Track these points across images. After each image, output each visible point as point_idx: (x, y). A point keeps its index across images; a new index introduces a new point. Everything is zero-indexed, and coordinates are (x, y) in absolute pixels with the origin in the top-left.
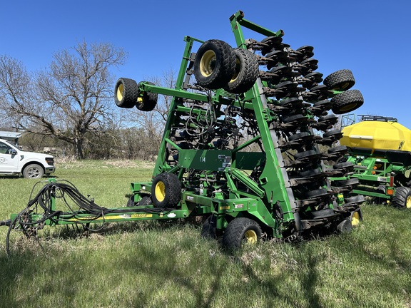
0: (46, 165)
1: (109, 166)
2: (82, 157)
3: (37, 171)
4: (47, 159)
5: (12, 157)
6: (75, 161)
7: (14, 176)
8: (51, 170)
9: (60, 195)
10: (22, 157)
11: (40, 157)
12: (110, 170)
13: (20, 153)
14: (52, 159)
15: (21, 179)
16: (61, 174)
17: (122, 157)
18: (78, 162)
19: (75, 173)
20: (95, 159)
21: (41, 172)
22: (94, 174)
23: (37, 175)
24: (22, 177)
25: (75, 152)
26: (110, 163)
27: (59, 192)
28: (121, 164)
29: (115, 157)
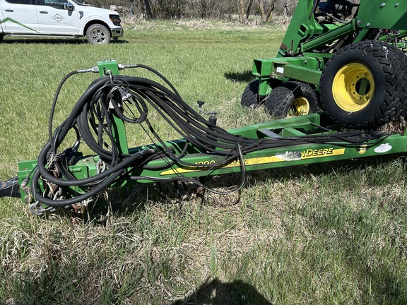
0: (112, 26)
1: (183, 27)
2: (151, 15)
3: (103, 34)
4: (111, 16)
5: (70, 14)
6: (144, 21)
7: (76, 41)
8: (118, 32)
9: (138, 115)
10: (81, 13)
11: (103, 14)
12: (185, 33)
13: (78, 8)
14: (117, 17)
15: (84, 45)
16: (130, 38)
17: (195, 16)
18: (148, 22)
19: (146, 36)
20: (165, 18)
21: (106, 36)
22: (167, 38)
23: (103, 39)
24: (86, 41)
25: (143, 9)
26: (184, 23)
27: (134, 108)
28: (196, 25)
29: (187, 16)
